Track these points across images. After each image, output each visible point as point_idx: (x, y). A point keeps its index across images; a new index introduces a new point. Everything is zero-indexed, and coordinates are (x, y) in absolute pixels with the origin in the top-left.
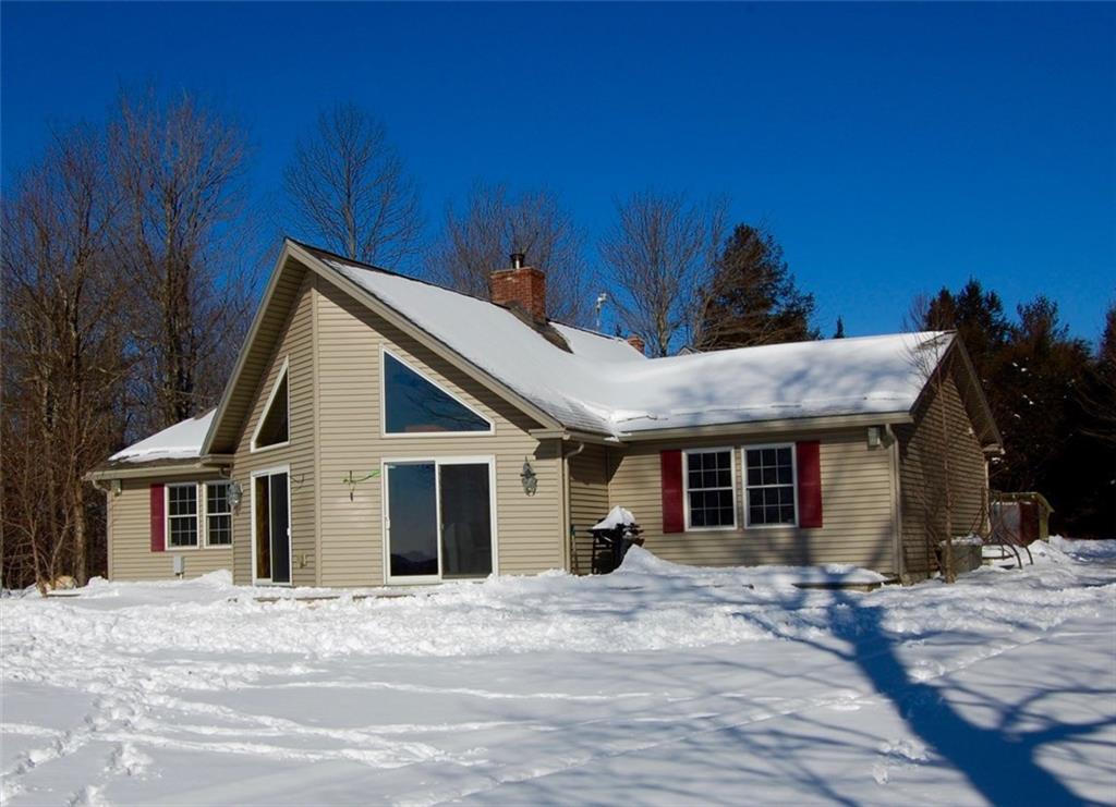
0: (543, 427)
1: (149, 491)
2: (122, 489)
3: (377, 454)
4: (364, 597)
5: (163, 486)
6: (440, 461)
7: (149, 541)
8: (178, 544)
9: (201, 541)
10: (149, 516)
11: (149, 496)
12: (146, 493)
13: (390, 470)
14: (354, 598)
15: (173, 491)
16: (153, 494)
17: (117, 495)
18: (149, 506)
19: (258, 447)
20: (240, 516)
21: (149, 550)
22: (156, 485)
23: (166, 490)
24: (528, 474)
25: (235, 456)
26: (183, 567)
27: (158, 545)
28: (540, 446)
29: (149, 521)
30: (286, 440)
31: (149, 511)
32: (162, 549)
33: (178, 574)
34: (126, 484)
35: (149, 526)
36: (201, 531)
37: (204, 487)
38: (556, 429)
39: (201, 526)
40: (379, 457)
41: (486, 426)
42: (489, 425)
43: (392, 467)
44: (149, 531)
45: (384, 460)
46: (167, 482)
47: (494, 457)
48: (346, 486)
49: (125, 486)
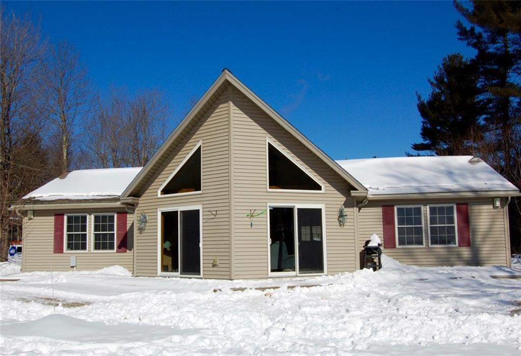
0: (356, 190)
1: (53, 218)
2: (34, 216)
3: (266, 201)
4: (294, 287)
5: (64, 215)
6: (298, 206)
7: (53, 247)
8: (72, 249)
9: (89, 248)
10: (53, 232)
11: (53, 221)
12: (51, 220)
13: (270, 210)
14: (289, 287)
15: (69, 219)
16: (56, 220)
17: (30, 219)
18: (53, 226)
19: (161, 194)
20: (143, 235)
21: (53, 252)
22: (59, 214)
23: (65, 218)
24: (341, 215)
25: (140, 199)
26: (76, 262)
27: (58, 249)
28: (346, 200)
29: (53, 235)
30: (200, 190)
31: (53, 229)
32: (62, 252)
33: (73, 267)
34: (37, 213)
35: (53, 238)
36: (90, 242)
37: (93, 216)
38: (363, 191)
39: (90, 239)
40: (266, 203)
41: (319, 188)
42: (321, 187)
43: (271, 209)
44: (53, 241)
45: (269, 204)
46: (66, 213)
47: (324, 205)
48: (248, 219)
49: (35, 214)
